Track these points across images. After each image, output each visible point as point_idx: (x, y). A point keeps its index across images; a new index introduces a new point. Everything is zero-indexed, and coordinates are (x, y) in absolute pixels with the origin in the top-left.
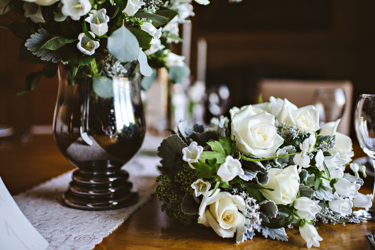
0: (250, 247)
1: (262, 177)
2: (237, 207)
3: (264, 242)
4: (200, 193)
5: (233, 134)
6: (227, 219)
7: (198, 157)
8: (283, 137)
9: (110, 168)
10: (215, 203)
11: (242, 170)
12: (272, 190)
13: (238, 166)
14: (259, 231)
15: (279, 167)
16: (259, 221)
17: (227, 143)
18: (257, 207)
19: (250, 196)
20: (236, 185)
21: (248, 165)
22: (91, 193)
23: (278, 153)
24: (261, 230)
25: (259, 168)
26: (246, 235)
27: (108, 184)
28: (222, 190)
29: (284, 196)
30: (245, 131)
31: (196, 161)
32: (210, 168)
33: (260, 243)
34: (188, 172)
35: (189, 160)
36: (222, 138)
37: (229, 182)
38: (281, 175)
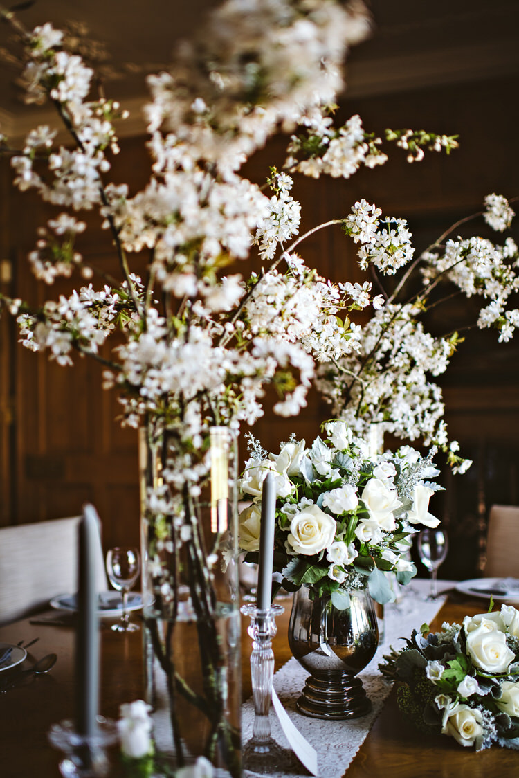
0: (488, 755)
1: (496, 690)
2: (475, 719)
3: (501, 751)
4: (443, 707)
5: (468, 651)
6: (467, 730)
7: (440, 675)
8: (514, 652)
9: (345, 677)
10: (455, 716)
11: (478, 688)
12: (506, 703)
13: (475, 684)
14: (496, 740)
15: (511, 681)
16: (495, 732)
17: (464, 661)
18: (493, 719)
19: (486, 709)
20: (474, 701)
21: (483, 681)
22: (328, 702)
23: (510, 668)
24: (498, 740)
25: (493, 683)
26: (484, 744)
27: (344, 693)
28: (461, 703)
29: (517, 708)
30: (479, 647)
31: (439, 679)
32: (451, 685)
33: (496, 752)
34: (428, 685)
35: (432, 678)
36: (459, 655)
37: (468, 697)
38: (514, 688)
